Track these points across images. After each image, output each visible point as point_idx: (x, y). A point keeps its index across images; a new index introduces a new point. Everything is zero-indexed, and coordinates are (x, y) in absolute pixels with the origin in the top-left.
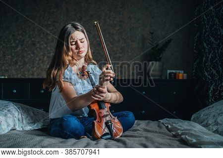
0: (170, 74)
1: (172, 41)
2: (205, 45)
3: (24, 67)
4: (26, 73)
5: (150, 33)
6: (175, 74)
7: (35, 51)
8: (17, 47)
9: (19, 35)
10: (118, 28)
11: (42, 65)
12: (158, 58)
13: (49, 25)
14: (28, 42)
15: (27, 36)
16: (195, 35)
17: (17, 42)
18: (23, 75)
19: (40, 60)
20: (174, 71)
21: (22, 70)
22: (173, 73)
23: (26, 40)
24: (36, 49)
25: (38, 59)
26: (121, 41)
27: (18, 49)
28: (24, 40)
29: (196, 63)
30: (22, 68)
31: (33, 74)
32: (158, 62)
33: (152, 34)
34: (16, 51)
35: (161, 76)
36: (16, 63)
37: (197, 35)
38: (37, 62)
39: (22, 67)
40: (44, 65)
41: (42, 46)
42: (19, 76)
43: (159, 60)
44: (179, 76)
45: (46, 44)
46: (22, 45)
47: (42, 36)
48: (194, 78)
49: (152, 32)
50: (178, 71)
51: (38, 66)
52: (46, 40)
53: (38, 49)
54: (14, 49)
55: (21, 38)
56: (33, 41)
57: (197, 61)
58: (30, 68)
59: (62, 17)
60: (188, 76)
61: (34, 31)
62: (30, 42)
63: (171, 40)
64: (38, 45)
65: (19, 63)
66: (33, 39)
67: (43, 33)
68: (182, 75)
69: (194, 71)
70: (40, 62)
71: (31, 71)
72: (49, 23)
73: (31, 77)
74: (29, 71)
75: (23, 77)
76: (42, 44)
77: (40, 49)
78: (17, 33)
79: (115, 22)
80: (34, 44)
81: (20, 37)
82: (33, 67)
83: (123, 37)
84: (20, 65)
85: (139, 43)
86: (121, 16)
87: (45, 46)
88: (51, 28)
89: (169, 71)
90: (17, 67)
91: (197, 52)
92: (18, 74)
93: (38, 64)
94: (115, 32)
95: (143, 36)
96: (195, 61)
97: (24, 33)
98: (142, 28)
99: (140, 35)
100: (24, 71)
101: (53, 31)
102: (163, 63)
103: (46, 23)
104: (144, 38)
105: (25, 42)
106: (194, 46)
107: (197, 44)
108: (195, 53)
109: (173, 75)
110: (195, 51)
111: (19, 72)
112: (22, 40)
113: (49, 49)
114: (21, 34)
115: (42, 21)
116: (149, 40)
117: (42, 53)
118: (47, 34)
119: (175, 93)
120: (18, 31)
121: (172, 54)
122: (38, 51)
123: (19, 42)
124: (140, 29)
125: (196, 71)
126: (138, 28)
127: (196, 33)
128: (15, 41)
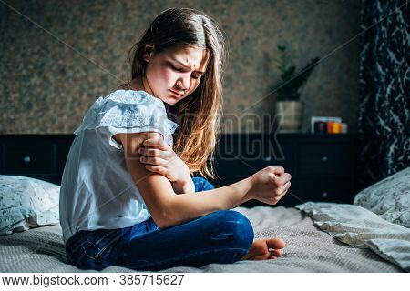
0: (317, 124)
1: (319, 62)
2: (380, 68)
3: (43, 114)
4: (49, 125)
5: (279, 48)
6: (326, 124)
7: (66, 85)
8: (30, 77)
9: (33, 53)
11: (77, 109)
12: (294, 95)
13: (91, 34)
14: (51, 67)
15: (50, 55)
16: (362, 48)
17: (31, 67)
18: (41, 130)
19: (74, 100)
20: (324, 119)
21: (41, 120)
22: (321, 122)
23: (47, 65)
24: (67, 79)
25: (70, 99)
27: (33, 81)
28: (43, 64)
29: (363, 104)
30: (41, 116)
31: (61, 128)
32: (293, 105)
34: (28, 84)
35: (300, 128)
36: (29, 107)
37: (366, 47)
38: (68, 105)
39: (40, 114)
40: (82, 109)
41: (78, 76)
42: (35, 131)
43: (296, 98)
44: (332, 128)
45: (86, 70)
46: (40, 73)
47: (77, 56)
48: (361, 130)
49: (282, 45)
50: (330, 119)
51: (70, 112)
52: (84, 63)
53: (71, 81)
54: (25, 81)
55: (37, 61)
56: (60, 65)
57: (366, 100)
58: (55, 115)
59: (115, 20)
60: (349, 128)
61: (62, 45)
62: (55, 67)
63: (317, 59)
64: (70, 73)
65: (35, 107)
66: (61, 62)
67: (81, 50)
68: (337, 126)
69: (360, 119)
70: (76, 104)
71: (57, 123)
72: (91, 30)
73: (57, 132)
74: (53, 121)
75: (42, 133)
76: (79, 71)
77: (75, 80)
78: (30, 50)
80: (63, 71)
81: (37, 57)
82: (61, 115)
84: (36, 112)
85: (258, 69)
87: (84, 74)
88: (95, 41)
89: (314, 120)
90: (32, 114)
91: (365, 83)
92: (32, 128)
93: (72, 108)
95: (266, 55)
96: (361, 100)
97: (43, 51)
98: (264, 39)
99: (260, 54)
100: (44, 123)
101: (98, 47)
102: (303, 104)
103: (84, 31)
104: (267, 59)
105: (46, 68)
106: (359, 71)
107: (364, 68)
108: (361, 84)
109: (321, 125)
110: (361, 81)
111: (34, 123)
112: (40, 63)
113: (91, 79)
114: (39, 52)
115: (78, 27)
116: (278, 61)
117: (77, 88)
118: (87, 53)
119: (325, 159)
120: (33, 46)
121: (320, 88)
122: (70, 84)
123: (35, 68)
124: (259, 42)
125: (364, 118)
126: (256, 40)
127: (365, 43)
128: (26, 66)
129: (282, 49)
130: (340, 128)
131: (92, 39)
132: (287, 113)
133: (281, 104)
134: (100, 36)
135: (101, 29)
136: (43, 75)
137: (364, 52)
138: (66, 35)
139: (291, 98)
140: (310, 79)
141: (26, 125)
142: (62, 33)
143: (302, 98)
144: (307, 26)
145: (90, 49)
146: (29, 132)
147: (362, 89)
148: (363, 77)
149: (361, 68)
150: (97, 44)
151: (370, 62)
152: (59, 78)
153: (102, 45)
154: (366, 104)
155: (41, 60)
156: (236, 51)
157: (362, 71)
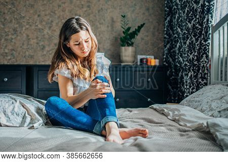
1: (145, 26)
5: (122, 16)
6: (147, 59)
16: (166, 19)
22: (144, 58)
29: (167, 48)
33: (124, 17)
37: (168, 19)
43: (132, 45)
44: (150, 62)
48: (165, 63)
50: (148, 57)
57: (168, 46)
60: (160, 62)
63: (144, 24)
69: (165, 57)
83: (91, 19)
85: (108, 27)
89: (139, 57)
91: (167, 37)
96: (165, 46)
99: (109, 18)
104: (113, 21)
106: (165, 31)
107: (167, 29)
108: (165, 38)
121: (142, 39)
125: (167, 56)
126: (107, 10)
127: (167, 17)
130: (155, 62)
148: (166, 34)
149: (165, 29)
151: (171, 26)
156: (95, 16)
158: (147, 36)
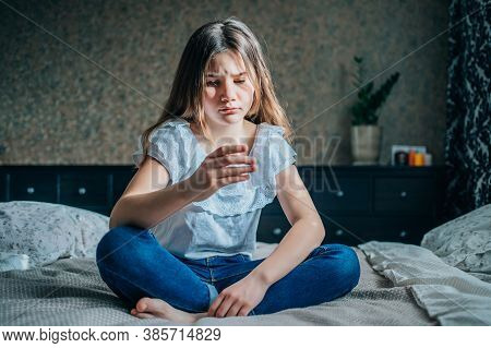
0: (397, 155)
4: (107, 154)
5: (356, 59)
6: (407, 156)
7: (125, 111)
8: (88, 102)
9: (92, 78)
10: (290, 63)
12: (371, 118)
13: (152, 57)
14: (110, 92)
15: (109, 80)
16: (450, 64)
17: (89, 92)
18: (100, 159)
19: (134, 128)
20: (406, 149)
21: (99, 149)
22: (402, 152)
23: (106, 90)
24: (127, 106)
26: (298, 89)
28: (102, 90)
29: (451, 129)
30: (99, 146)
31: (119, 158)
32: (370, 131)
35: (377, 159)
36: (87, 135)
37: (455, 62)
39: (98, 142)
41: (139, 102)
42: (94, 161)
43: (373, 122)
44: (414, 161)
45: (147, 94)
46: (99, 99)
47: (138, 80)
48: (448, 163)
49: (359, 57)
50: (414, 149)
52: (145, 88)
53: (131, 107)
54: (84, 108)
55: (96, 86)
56: (119, 91)
57: (454, 124)
58: (114, 144)
59: (178, 41)
60: (434, 159)
61: (121, 69)
62: (114, 93)
63: (398, 74)
64: (130, 99)
67: (141, 74)
68: (421, 157)
69: (447, 148)
71: (116, 153)
72: (153, 53)
73: (116, 162)
74: (112, 150)
75: (100, 163)
76: (139, 97)
77: (135, 106)
78: (88, 74)
79: (286, 51)
80: (122, 97)
81: (95, 82)
82: (120, 144)
83: (301, 80)
84: (94, 141)
85: (333, 85)
86: (297, 37)
87: (145, 100)
88: (156, 65)
89: (395, 149)
90: (90, 143)
91: (453, 103)
92: (90, 158)
94: (284, 71)
95: (342, 67)
96: (449, 125)
97: (102, 75)
98: (341, 47)
99: (336, 66)
100: (102, 152)
101: (160, 71)
102: (381, 129)
103: (145, 53)
104: (344, 73)
105: (105, 93)
106: (447, 90)
107: (453, 85)
108: (449, 105)
109: (402, 156)
110: (449, 101)
111: (92, 152)
112: (98, 88)
113: (152, 106)
114: (98, 77)
115: (139, 50)
116: (354, 76)
117: (138, 115)
118: (148, 77)
119: (404, 194)
120: (91, 70)
121: (402, 109)
122: (129, 110)
123: (94, 93)
124: (335, 51)
125: (452, 149)
126: (332, 48)
127: (453, 58)
128: (84, 91)
129: (358, 60)
130: (423, 160)
131: (153, 62)
132: (364, 140)
133: (356, 130)
134: (162, 59)
135: (163, 51)
136: (101, 101)
137: (452, 67)
138: (126, 58)
139: (368, 122)
140: (390, 98)
141: (83, 154)
142: (122, 56)
143: (381, 122)
144: (388, 35)
145: (151, 72)
146: (86, 162)
147: (450, 111)
148: (451, 97)
149: (449, 86)
150: (159, 67)
151: (459, 79)
152: (119, 104)
153: (164, 68)
154: (454, 130)
155: (100, 85)
157: (450, 90)
158: (412, 103)
